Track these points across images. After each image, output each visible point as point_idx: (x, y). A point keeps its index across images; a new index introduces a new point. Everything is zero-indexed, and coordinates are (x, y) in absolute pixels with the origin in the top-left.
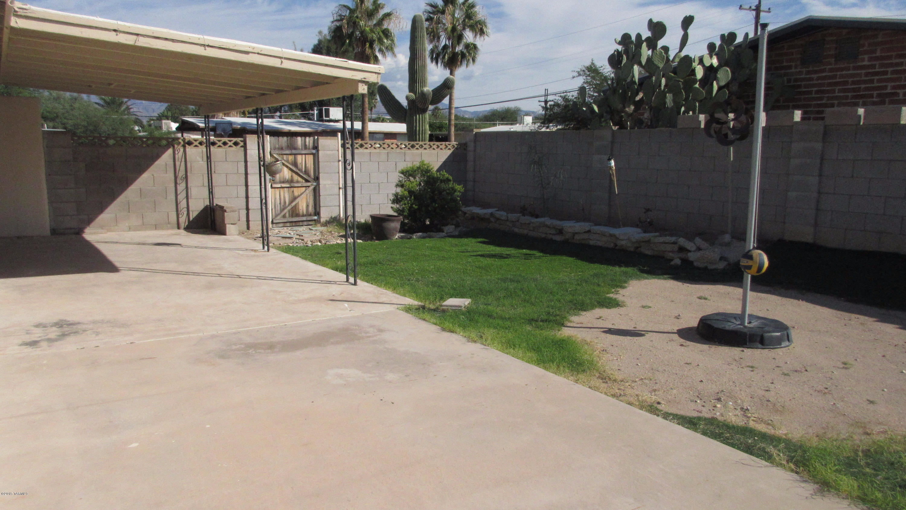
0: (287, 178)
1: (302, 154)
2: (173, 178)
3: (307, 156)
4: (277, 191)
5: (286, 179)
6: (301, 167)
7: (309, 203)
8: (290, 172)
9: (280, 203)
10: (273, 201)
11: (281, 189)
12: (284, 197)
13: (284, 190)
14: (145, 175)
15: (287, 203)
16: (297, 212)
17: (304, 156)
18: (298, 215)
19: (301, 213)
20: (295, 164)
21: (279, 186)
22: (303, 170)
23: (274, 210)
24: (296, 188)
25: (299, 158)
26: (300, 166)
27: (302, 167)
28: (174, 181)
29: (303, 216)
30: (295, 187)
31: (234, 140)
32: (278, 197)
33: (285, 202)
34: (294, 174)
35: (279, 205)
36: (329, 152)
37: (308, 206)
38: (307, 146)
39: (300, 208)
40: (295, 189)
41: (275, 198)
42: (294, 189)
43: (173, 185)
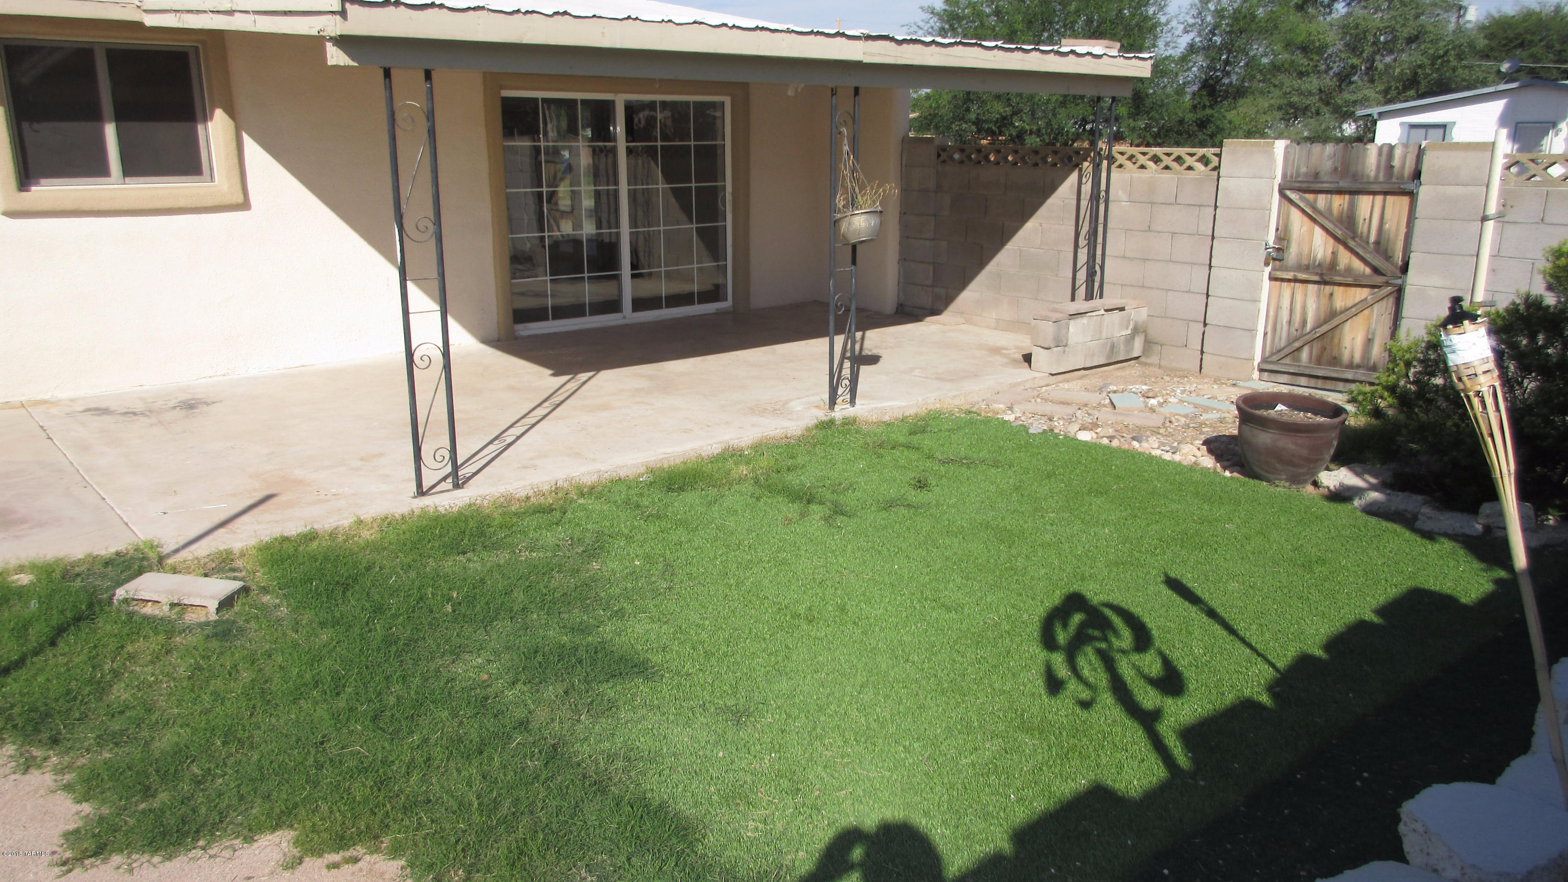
0: (1319, 256)
1: (1374, 193)
2: (1073, 234)
3: (1388, 197)
4: (1287, 289)
5: (1315, 261)
6: (1365, 230)
7: (1373, 334)
8: (1331, 241)
9: (1290, 322)
10: (1272, 313)
11: (1297, 285)
12: (1304, 308)
13: (1306, 290)
14: (1030, 225)
15: (1309, 326)
16: (1335, 353)
17: (1379, 199)
18: (1335, 361)
19: (1346, 358)
20: (1349, 220)
21: (1289, 275)
22: (1372, 238)
23: (1269, 336)
24: (1341, 288)
25: (1365, 204)
26: (1362, 227)
27: (1369, 231)
28: (1073, 241)
29: (1351, 366)
30: (1340, 284)
31: (1200, 151)
32: (1286, 304)
33: (1304, 322)
34: (1341, 248)
35: (1285, 327)
36: (1451, 190)
37: (1369, 342)
38: (1396, 170)
39: (1347, 342)
40: (1338, 291)
41: (1278, 308)
42: (1336, 288)
43: (1072, 249)
